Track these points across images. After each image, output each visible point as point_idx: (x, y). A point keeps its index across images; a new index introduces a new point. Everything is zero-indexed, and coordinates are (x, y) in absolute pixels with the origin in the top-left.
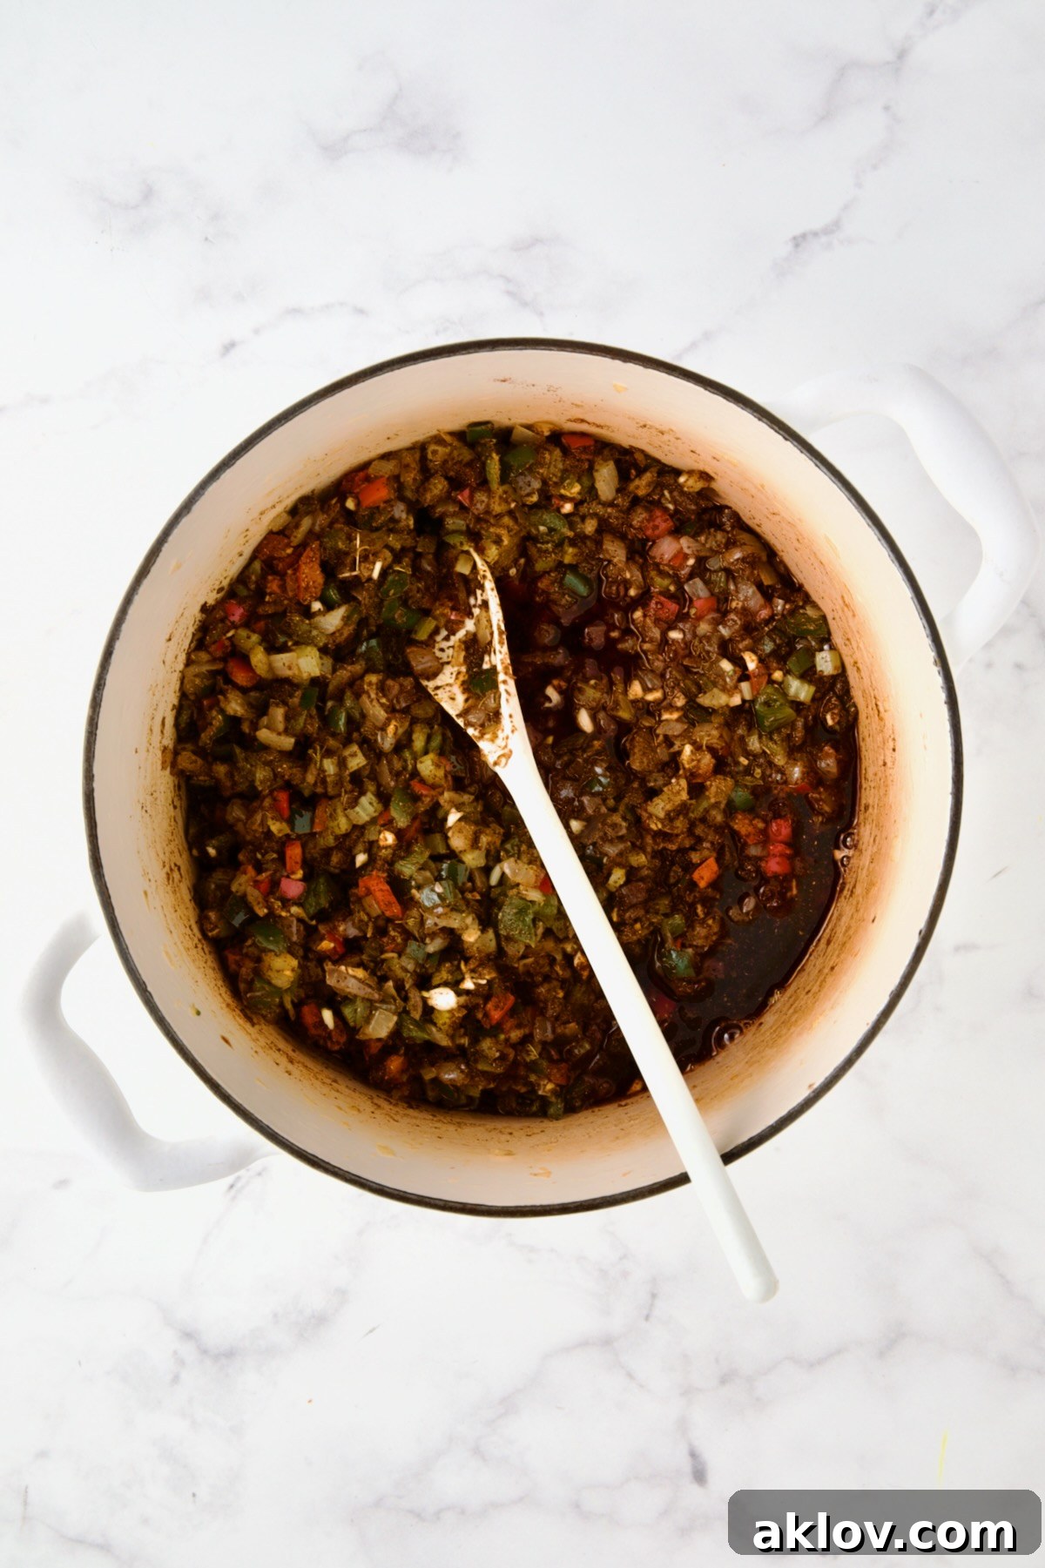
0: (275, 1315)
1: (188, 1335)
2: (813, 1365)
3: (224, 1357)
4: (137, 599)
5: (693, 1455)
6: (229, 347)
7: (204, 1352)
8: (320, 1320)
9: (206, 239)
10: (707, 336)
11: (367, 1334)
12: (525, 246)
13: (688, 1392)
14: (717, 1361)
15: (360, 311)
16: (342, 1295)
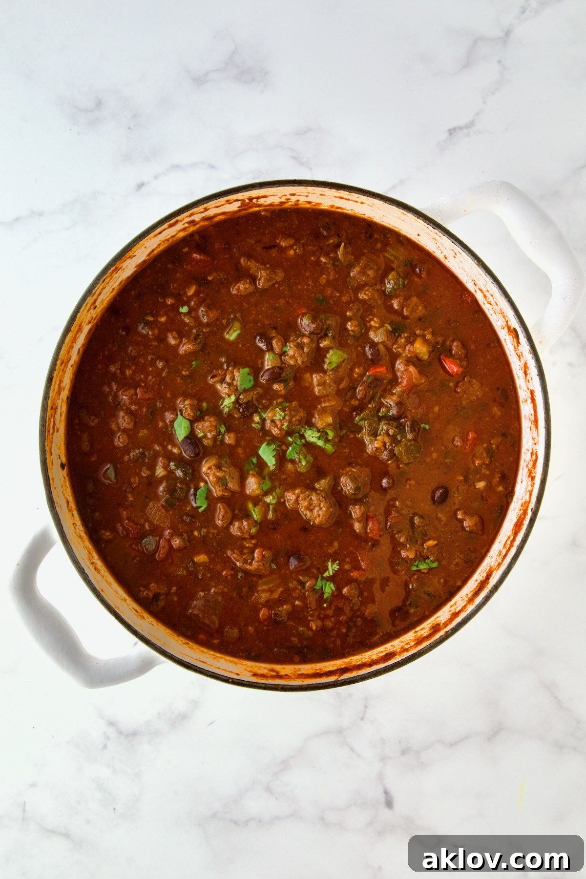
0: (159, 714)
1: (112, 724)
2: (452, 745)
3: (132, 735)
5: (386, 792)
6: (141, 186)
7: (120, 733)
8: (183, 717)
9: (130, 128)
10: (402, 182)
11: (209, 725)
12: (301, 133)
13: (383, 759)
14: (400, 742)
15: (212, 167)
16: (195, 703)
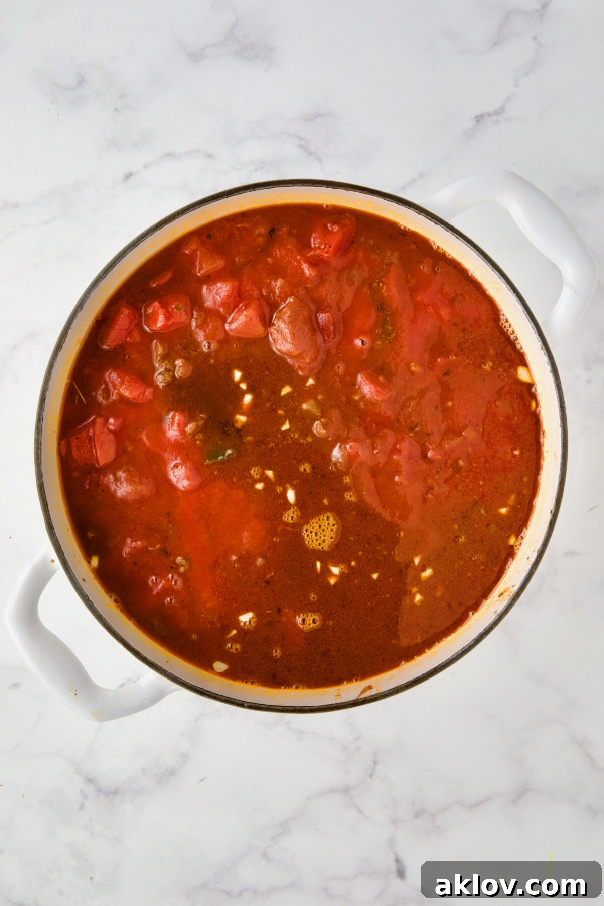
0: (144, 769)
1: (90, 780)
2: (473, 806)
3: (112, 794)
5: (398, 860)
6: (129, 176)
7: (100, 791)
8: (171, 773)
9: (116, 109)
10: (421, 176)
11: (200, 782)
12: (311, 118)
13: (394, 822)
14: (413, 803)
15: (209, 156)
16: (185, 757)
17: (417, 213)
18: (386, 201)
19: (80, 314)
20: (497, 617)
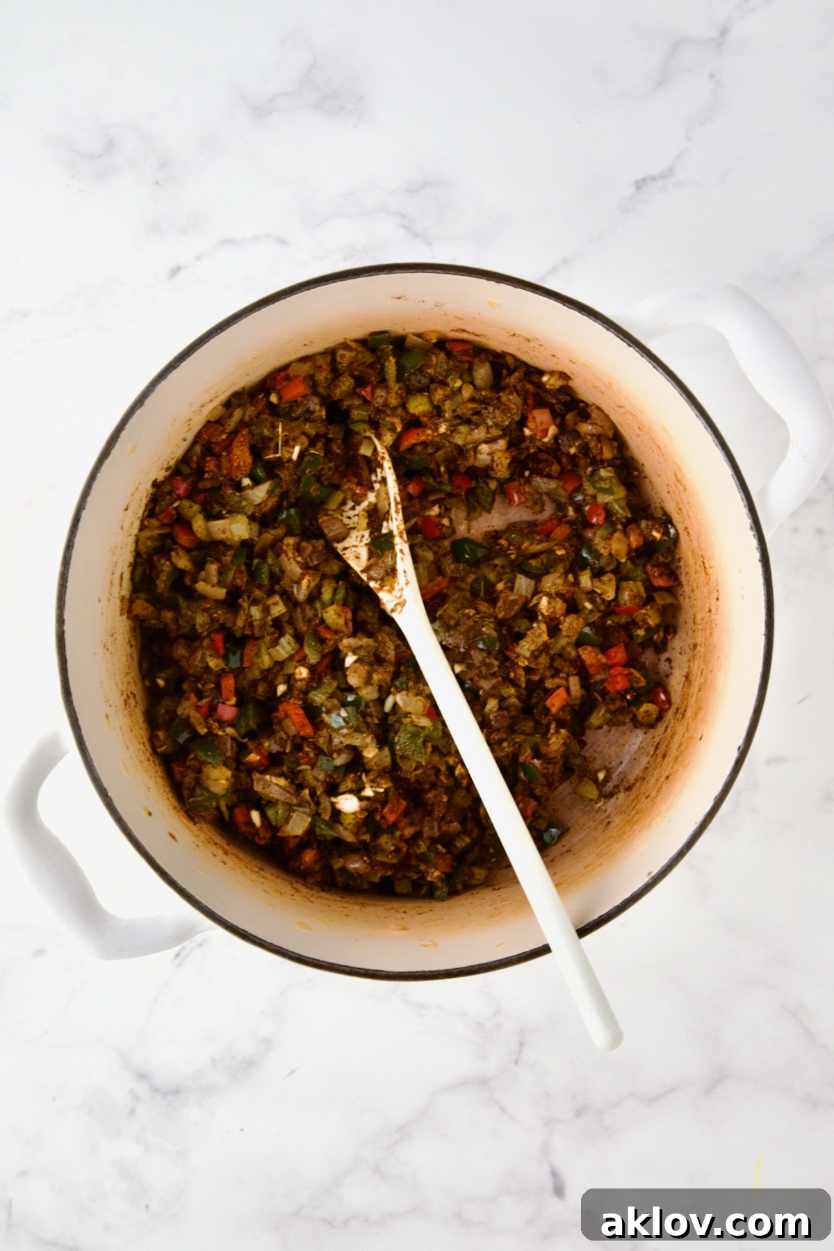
0: (213, 1060)
1: (142, 1076)
2: (652, 1100)
3: (172, 1094)
4: (100, 476)
5: (554, 1174)
6: (175, 271)
7: (156, 1090)
8: (250, 1064)
9: (157, 183)
10: (566, 262)
11: (289, 1076)
12: (416, 188)
13: (549, 1123)
14: (573, 1097)
15: (282, 242)
16: (268, 1043)
17: (604, 327)
18: (565, 307)
19: (139, 413)
20: (651, 881)
